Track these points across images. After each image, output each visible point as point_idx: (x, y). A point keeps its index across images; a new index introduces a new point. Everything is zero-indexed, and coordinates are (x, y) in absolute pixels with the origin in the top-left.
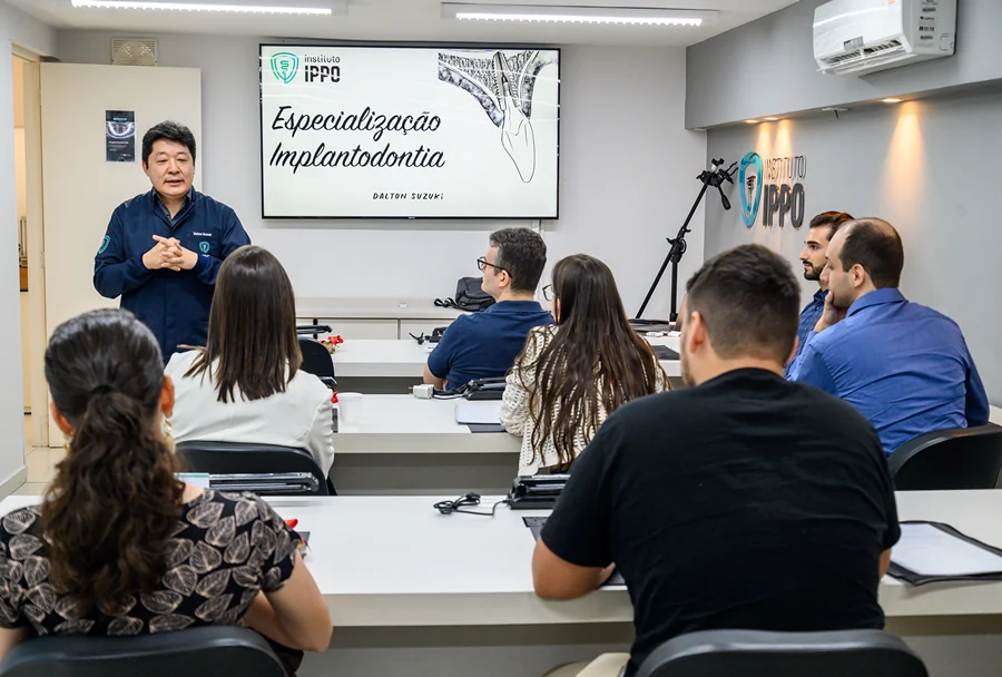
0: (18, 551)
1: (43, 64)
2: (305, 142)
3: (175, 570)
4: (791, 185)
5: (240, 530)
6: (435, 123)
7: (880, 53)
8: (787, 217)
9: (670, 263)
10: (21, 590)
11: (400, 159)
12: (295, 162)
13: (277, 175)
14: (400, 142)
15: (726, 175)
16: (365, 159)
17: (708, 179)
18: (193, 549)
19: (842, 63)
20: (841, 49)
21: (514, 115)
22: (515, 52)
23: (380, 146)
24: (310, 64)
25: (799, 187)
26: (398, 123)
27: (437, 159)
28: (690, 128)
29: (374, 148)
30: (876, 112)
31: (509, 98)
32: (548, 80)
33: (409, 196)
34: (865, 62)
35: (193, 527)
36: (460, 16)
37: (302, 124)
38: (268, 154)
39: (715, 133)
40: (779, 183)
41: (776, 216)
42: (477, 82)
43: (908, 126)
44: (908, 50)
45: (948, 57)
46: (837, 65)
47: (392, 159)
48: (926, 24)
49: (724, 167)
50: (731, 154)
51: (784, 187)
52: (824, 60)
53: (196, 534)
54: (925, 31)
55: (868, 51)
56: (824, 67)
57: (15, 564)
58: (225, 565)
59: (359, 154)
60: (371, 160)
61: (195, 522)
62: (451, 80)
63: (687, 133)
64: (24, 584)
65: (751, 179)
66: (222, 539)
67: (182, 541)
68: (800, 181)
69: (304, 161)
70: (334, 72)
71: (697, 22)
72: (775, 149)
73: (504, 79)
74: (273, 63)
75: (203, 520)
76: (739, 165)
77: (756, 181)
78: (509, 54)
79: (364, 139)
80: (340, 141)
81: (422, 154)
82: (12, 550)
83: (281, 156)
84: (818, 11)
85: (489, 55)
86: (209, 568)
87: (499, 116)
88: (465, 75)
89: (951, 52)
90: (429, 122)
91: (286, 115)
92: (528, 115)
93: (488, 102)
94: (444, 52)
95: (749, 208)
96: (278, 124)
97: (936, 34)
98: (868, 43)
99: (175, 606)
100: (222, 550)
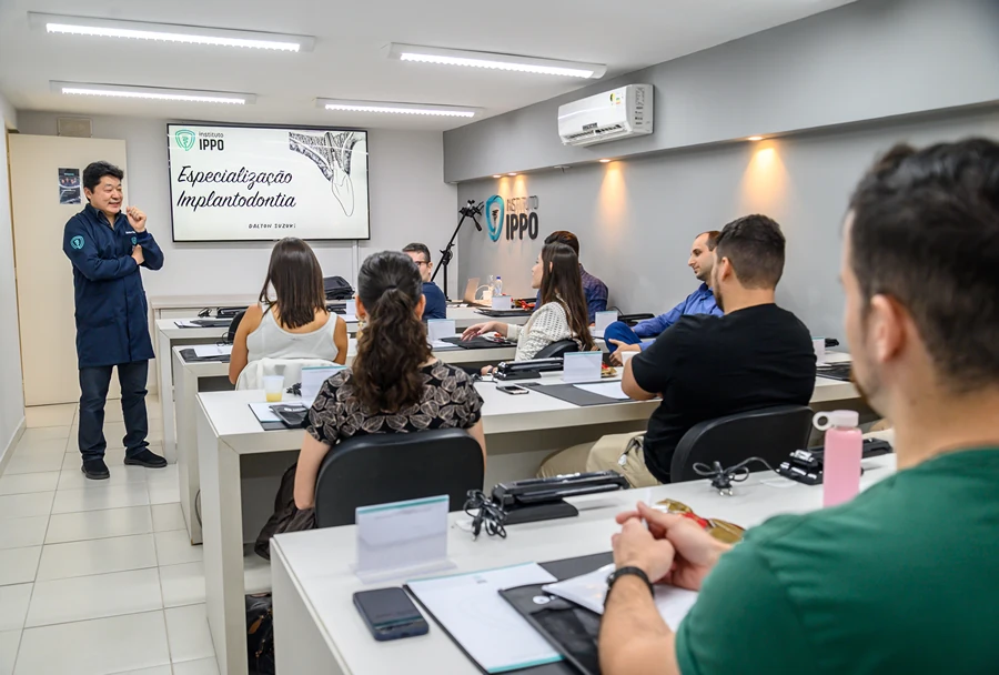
0: (341, 396)
1: (10, 135)
2: (201, 190)
3: (427, 403)
4: (528, 214)
5: (459, 385)
6: (288, 178)
7: (607, 132)
8: (526, 233)
9: (442, 266)
10: (343, 418)
11: (266, 201)
12: (195, 204)
13: (182, 213)
14: (266, 190)
15: (477, 210)
16: (242, 201)
17: (465, 212)
18: (436, 391)
19: (578, 139)
20: (581, 130)
21: (339, 173)
22: (339, 133)
23: (252, 193)
24: (203, 138)
25: (533, 215)
26: (264, 178)
27: (290, 202)
28: (447, 181)
29: (249, 194)
30: (594, 167)
31: (336, 162)
32: (359, 152)
33: (273, 226)
34: (595, 137)
35: (435, 378)
36: (327, 107)
37: (199, 179)
38: (175, 200)
39: (462, 185)
40: (518, 213)
41: (516, 233)
42: (315, 151)
43: (614, 178)
44: (629, 130)
45: (647, 135)
46: (573, 140)
47: (261, 201)
48: (639, 116)
49: (475, 205)
50: (480, 197)
51: (523, 215)
52: (566, 137)
53: (436, 383)
54: (638, 120)
55: (598, 131)
56: (565, 141)
57: (339, 404)
58: (451, 403)
59: (239, 198)
60: (246, 202)
61: (436, 376)
62: (298, 150)
63: (446, 186)
64: (345, 414)
65: (495, 213)
66: (450, 387)
67: (430, 386)
68: (535, 211)
69: (201, 203)
70: (220, 145)
71: (470, 114)
72: (513, 194)
73: (332, 150)
74: (178, 140)
75: (440, 375)
76: (485, 204)
77: (499, 214)
78: (335, 133)
79: (241, 189)
80: (225, 190)
81: (281, 198)
82: (338, 396)
83: (184, 200)
84: (561, 108)
85: (322, 134)
86: (445, 403)
87: (330, 174)
88: (307, 146)
89: (651, 132)
90: (285, 177)
91: (187, 172)
92: (348, 173)
93: (322, 165)
94: (292, 131)
95: (494, 230)
96: (182, 178)
97: (644, 121)
98: (600, 127)
99: (428, 424)
100: (450, 393)
